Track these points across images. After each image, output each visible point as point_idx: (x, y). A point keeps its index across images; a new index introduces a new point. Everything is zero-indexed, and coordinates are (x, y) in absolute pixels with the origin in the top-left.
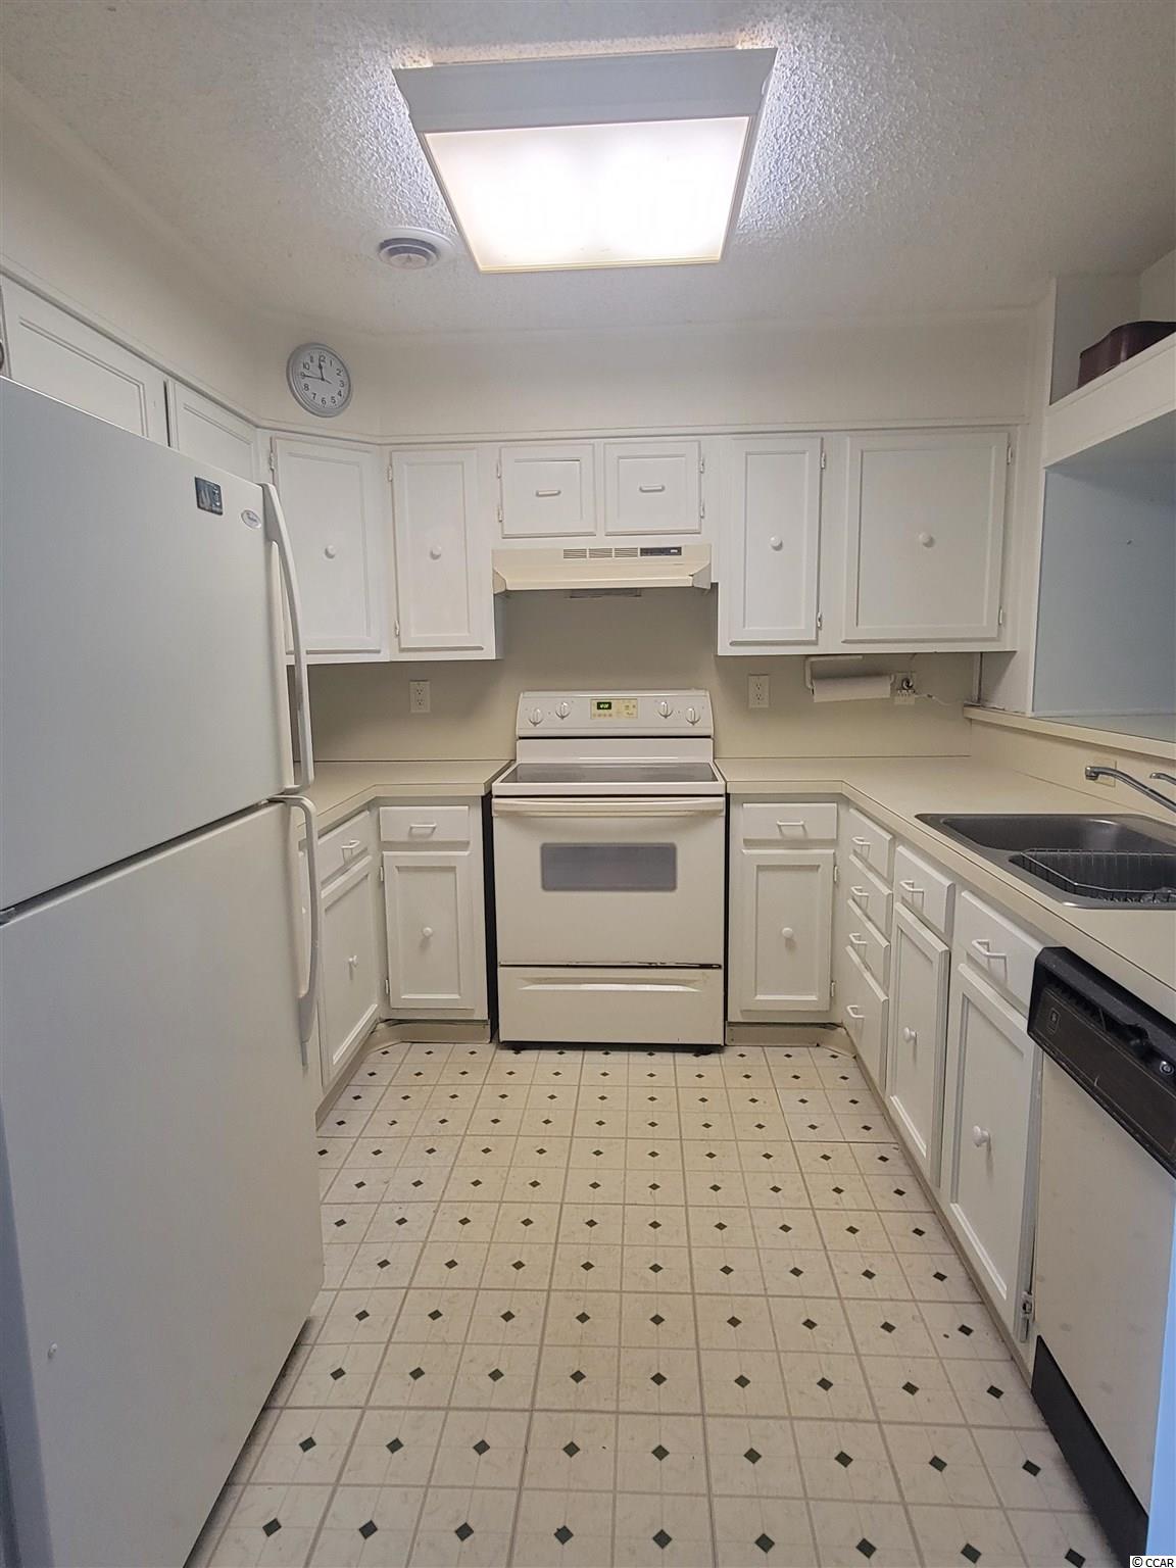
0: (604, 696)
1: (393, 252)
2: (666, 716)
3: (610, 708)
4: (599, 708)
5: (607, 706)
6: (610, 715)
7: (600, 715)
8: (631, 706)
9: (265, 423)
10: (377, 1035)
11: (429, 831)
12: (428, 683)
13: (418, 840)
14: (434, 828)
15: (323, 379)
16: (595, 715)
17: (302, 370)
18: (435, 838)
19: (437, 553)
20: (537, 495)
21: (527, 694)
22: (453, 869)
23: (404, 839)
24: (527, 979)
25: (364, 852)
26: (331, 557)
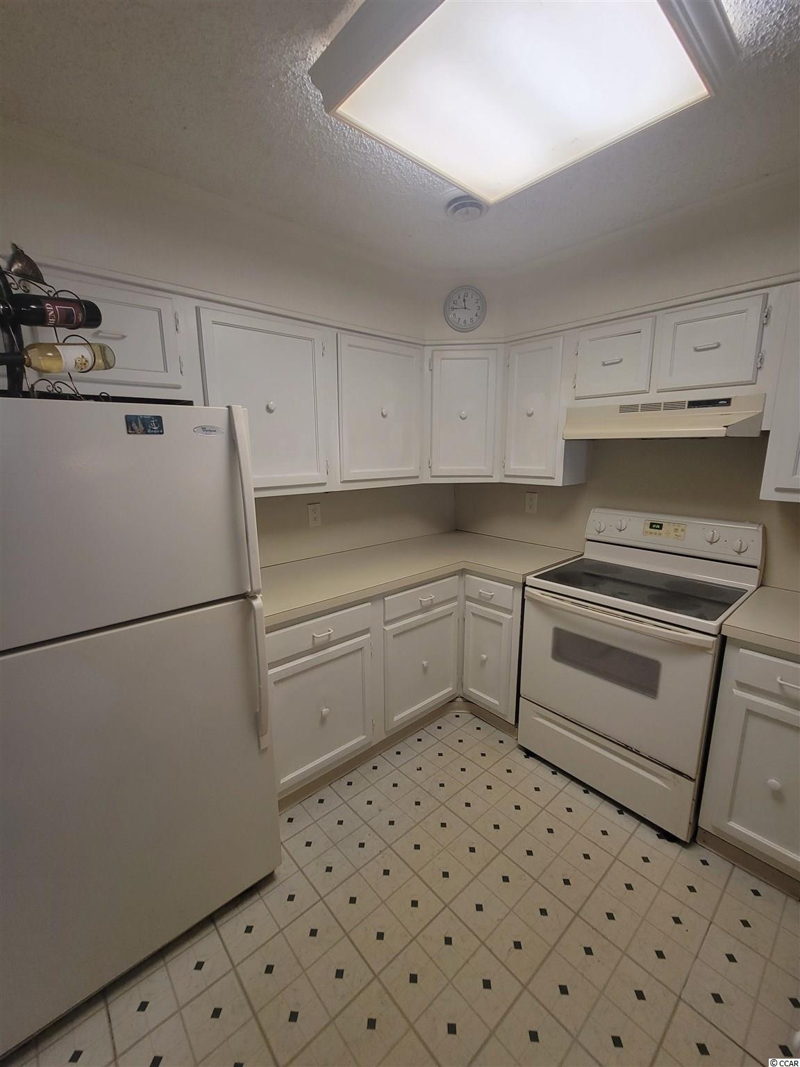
0: (657, 518)
1: (456, 209)
2: (711, 543)
3: (661, 528)
4: (651, 527)
5: (658, 526)
6: (660, 534)
7: (651, 533)
8: (680, 529)
9: (427, 343)
10: (455, 704)
11: (490, 597)
12: (537, 495)
13: (483, 600)
14: (492, 595)
15: (465, 308)
16: (647, 532)
17: (452, 305)
18: (491, 602)
19: (530, 412)
20: (604, 364)
21: (596, 510)
22: (501, 624)
23: (477, 597)
24: (538, 713)
25: (455, 599)
26: (464, 419)
